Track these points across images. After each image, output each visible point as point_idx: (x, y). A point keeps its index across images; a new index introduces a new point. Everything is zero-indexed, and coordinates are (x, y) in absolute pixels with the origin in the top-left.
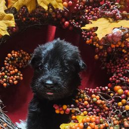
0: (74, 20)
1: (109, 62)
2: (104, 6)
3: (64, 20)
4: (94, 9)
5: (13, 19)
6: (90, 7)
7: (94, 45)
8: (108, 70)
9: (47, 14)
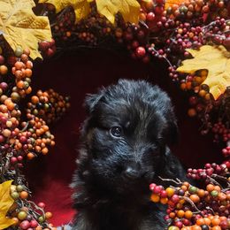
0: (153, 45)
1: (217, 122)
2: (214, 26)
3: (135, 43)
4: (193, 28)
5: (49, 26)
6: (187, 24)
7: (196, 91)
8: (216, 136)
9: (109, 30)
